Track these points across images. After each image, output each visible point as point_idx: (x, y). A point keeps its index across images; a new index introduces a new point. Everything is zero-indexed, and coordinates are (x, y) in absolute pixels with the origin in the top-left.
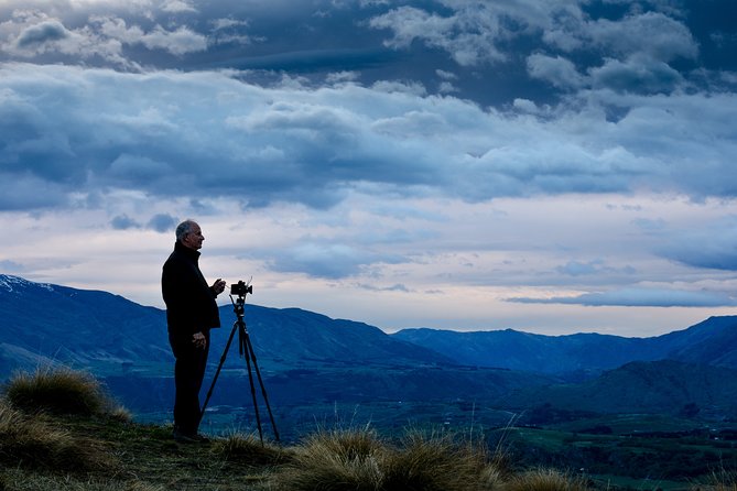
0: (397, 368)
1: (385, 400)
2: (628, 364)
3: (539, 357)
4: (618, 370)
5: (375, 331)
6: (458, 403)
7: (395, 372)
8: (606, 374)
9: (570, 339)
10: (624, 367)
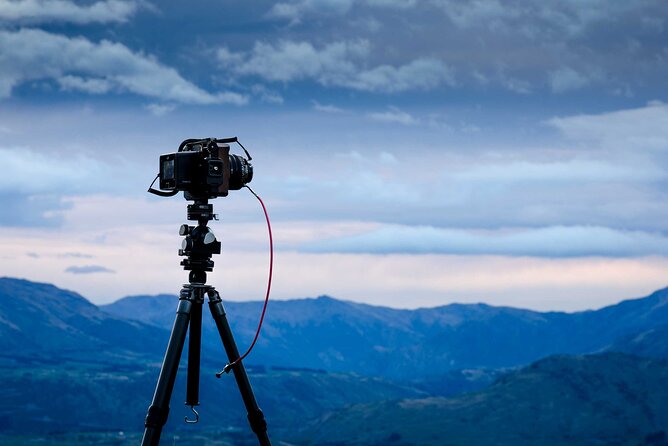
0: (115, 369)
1: (93, 430)
2: (545, 361)
3: (380, 348)
4: (524, 371)
5: (73, 300)
6: (231, 434)
7: (111, 376)
8: (503, 379)
9: (437, 315)
10: (535, 366)
